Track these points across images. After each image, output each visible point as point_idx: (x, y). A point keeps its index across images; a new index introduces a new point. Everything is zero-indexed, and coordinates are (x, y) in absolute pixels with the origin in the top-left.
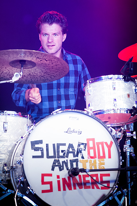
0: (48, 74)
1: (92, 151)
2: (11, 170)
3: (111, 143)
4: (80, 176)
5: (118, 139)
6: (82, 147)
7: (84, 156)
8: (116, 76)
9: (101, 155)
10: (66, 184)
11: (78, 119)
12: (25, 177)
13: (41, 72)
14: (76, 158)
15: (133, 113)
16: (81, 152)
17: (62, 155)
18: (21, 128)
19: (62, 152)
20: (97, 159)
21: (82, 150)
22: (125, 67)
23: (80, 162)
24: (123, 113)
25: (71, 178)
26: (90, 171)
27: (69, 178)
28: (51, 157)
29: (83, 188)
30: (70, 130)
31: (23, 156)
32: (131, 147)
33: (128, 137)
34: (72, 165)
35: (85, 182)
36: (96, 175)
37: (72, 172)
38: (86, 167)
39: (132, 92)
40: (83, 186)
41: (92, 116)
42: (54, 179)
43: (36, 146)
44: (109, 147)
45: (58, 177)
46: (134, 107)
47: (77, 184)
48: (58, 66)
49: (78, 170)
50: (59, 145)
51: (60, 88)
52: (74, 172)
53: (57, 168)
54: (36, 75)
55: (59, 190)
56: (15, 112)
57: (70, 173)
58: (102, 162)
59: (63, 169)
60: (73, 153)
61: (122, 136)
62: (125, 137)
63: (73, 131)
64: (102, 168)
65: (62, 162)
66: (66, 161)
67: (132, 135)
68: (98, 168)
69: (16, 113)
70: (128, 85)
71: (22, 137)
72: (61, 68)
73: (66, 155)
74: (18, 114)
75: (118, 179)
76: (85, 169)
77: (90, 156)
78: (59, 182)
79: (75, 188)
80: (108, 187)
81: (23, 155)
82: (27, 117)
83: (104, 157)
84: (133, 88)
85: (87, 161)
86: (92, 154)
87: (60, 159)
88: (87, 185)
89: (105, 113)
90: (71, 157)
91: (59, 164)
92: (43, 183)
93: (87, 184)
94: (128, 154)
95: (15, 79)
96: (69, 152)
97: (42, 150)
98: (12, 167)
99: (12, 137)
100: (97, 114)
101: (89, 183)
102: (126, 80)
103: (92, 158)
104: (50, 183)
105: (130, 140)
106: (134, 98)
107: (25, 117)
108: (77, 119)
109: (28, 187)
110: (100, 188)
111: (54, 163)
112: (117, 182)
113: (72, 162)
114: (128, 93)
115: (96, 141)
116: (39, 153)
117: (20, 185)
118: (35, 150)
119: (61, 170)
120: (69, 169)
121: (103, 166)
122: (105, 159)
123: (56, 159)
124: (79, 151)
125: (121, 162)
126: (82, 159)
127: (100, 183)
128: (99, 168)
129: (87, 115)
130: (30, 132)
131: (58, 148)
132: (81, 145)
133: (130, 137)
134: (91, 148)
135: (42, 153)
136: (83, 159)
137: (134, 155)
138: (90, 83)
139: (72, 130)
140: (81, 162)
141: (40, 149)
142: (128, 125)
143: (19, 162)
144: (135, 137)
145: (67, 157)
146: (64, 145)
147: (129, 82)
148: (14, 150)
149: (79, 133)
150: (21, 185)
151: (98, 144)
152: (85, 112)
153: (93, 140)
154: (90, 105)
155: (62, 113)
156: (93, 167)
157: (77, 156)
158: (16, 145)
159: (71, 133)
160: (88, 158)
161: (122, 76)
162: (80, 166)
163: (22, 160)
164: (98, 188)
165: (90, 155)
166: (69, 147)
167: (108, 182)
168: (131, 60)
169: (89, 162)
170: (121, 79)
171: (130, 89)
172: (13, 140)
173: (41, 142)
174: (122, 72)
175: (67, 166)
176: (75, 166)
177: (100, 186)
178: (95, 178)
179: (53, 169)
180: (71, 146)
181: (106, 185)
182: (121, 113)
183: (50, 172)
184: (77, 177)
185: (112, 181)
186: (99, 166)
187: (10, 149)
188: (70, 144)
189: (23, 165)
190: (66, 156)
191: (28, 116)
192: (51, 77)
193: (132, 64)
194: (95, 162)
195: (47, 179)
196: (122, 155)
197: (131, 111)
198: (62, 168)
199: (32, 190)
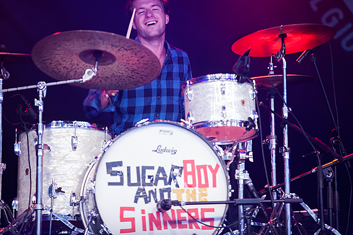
0: (137, 73)
1: (190, 178)
2: (81, 202)
3: (218, 166)
4: (173, 211)
5: (227, 161)
6: (176, 171)
7: (179, 184)
8: (227, 75)
9: (203, 182)
10: (154, 222)
11: (172, 134)
12: (97, 212)
13: (127, 70)
14: (168, 186)
15: (248, 127)
16: (175, 178)
17: (149, 182)
18: (96, 146)
19: (149, 178)
20: (197, 188)
21: (176, 176)
22: (239, 64)
23: (173, 192)
24: (235, 126)
25: (161, 213)
26: (186, 204)
27: (158, 213)
28: (134, 185)
29: (177, 228)
30: (161, 148)
31: (94, 182)
32: (245, 173)
33: (241, 160)
34: (162, 196)
35: (180, 220)
36: (196, 210)
37: (161, 206)
38: (181, 199)
39: (248, 98)
40: (177, 225)
41: (191, 130)
42: (137, 215)
43: (114, 169)
44: (214, 172)
45: (143, 212)
46: (250, 118)
47: (169, 222)
48: (144, 59)
49: (169, 203)
50: (145, 168)
51: (161, 96)
52: (165, 206)
53: (141, 200)
54: (121, 75)
55: (144, 229)
56: (87, 123)
57: (160, 207)
58: (203, 192)
59: (150, 201)
60: (165, 179)
61: (233, 158)
62: (237, 159)
63: (165, 150)
64: (204, 200)
65: (149, 191)
66: (154, 191)
67: (247, 156)
68: (198, 201)
69: (90, 125)
70: (242, 88)
71: (96, 158)
72: (150, 62)
73: (154, 182)
74: (93, 126)
75: (225, 215)
76: (179, 201)
77: (188, 185)
78: (144, 218)
79: (166, 228)
80: (212, 227)
81: (95, 180)
82: (105, 130)
83: (207, 185)
84: (249, 92)
85: (183, 191)
86: (190, 182)
87: (145, 187)
88: (182, 224)
89: (210, 126)
90: (161, 184)
91: (145, 194)
92: (123, 219)
93: (182, 222)
94: (241, 182)
95: (86, 78)
96: (158, 178)
97: (121, 175)
98: (82, 197)
99: (83, 156)
100: (198, 127)
101: (186, 220)
102: (240, 81)
103: (190, 186)
104: (132, 220)
105: (244, 164)
106: (250, 106)
107: (103, 130)
108: (170, 133)
109: (102, 225)
110: (201, 228)
111: (138, 193)
112: (223, 220)
113: (162, 191)
114: (243, 99)
115: (196, 164)
116: (117, 179)
117: (91, 222)
118: (112, 175)
119: (146, 202)
120: (158, 201)
121: (206, 197)
122: (207, 188)
123: (140, 187)
124: (172, 177)
125: (230, 193)
126: (176, 188)
127: (200, 221)
128: (200, 200)
129: (185, 127)
130: (105, 151)
131: (144, 172)
132: (175, 170)
133: (244, 160)
134: (189, 173)
135: (122, 179)
136: (178, 188)
137: (252, 184)
138: (190, 84)
139: (163, 148)
140: (175, 192)
141: (118, 173)
142: (244, 143)
143: (90, 191)
144: (251, 160)
145: (156, 184)
146: (152, 168)
147: (244, 84)
148: (85, 175)
149: (173, 153)
150: (93, 221)
151: (199, 167)
152: (182, 124)
153: (192, 162)
154: (191, 115)
155: (149, 124)
156: (191, 199)
157: (170, 183)
158: (88, 167)
159: (162, 152)
160: (185, 187)
161: (234, 75)
162: (174, 198)
163: (93, 188)
164: (198, 227)
165: (187, 182)
166: (158, 172)
167: (212, 220)
168: (247, 54)
169: (185, 192)
170: (234, 80)
171: (245, 93)
172: (84, 161)
173: (120, 164)
174: (234, 71)
175: (155, 197)
176: (166, 197)
177: (200, 225)
178: (193, 214)
179: (136, 201)
180: (161, 170)
181: (208, 223)
182: (233, 126)
183: (133, 205)
184: (169, 212)
185: (217, 219)
186: (200, 198)
187: (81, 173)
188: (160, 167)
189: (94, 194)
190: (154, 184)
191: (107, 129)
192: (142, 78)
193: (248, 59)
194: (194, 192)
195: (127, 214)
196: (231, 183)
197: (246, 123)
198: (148, 199)
199: (107, 229)
